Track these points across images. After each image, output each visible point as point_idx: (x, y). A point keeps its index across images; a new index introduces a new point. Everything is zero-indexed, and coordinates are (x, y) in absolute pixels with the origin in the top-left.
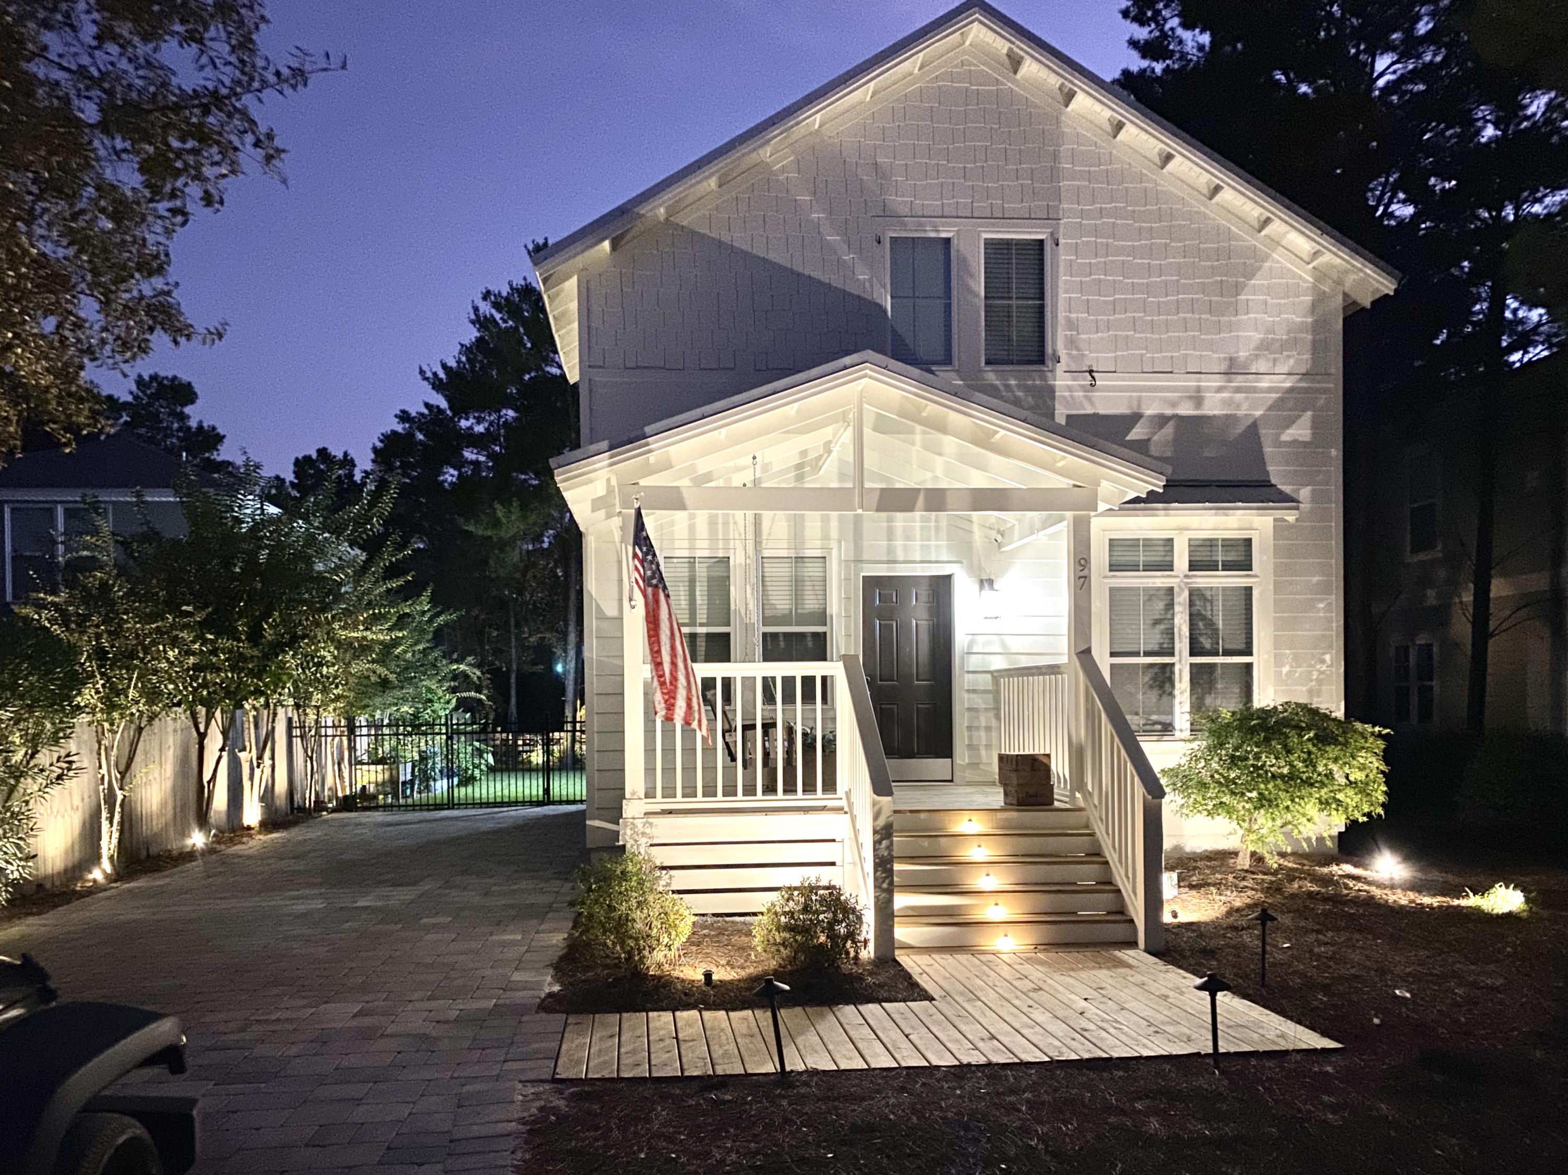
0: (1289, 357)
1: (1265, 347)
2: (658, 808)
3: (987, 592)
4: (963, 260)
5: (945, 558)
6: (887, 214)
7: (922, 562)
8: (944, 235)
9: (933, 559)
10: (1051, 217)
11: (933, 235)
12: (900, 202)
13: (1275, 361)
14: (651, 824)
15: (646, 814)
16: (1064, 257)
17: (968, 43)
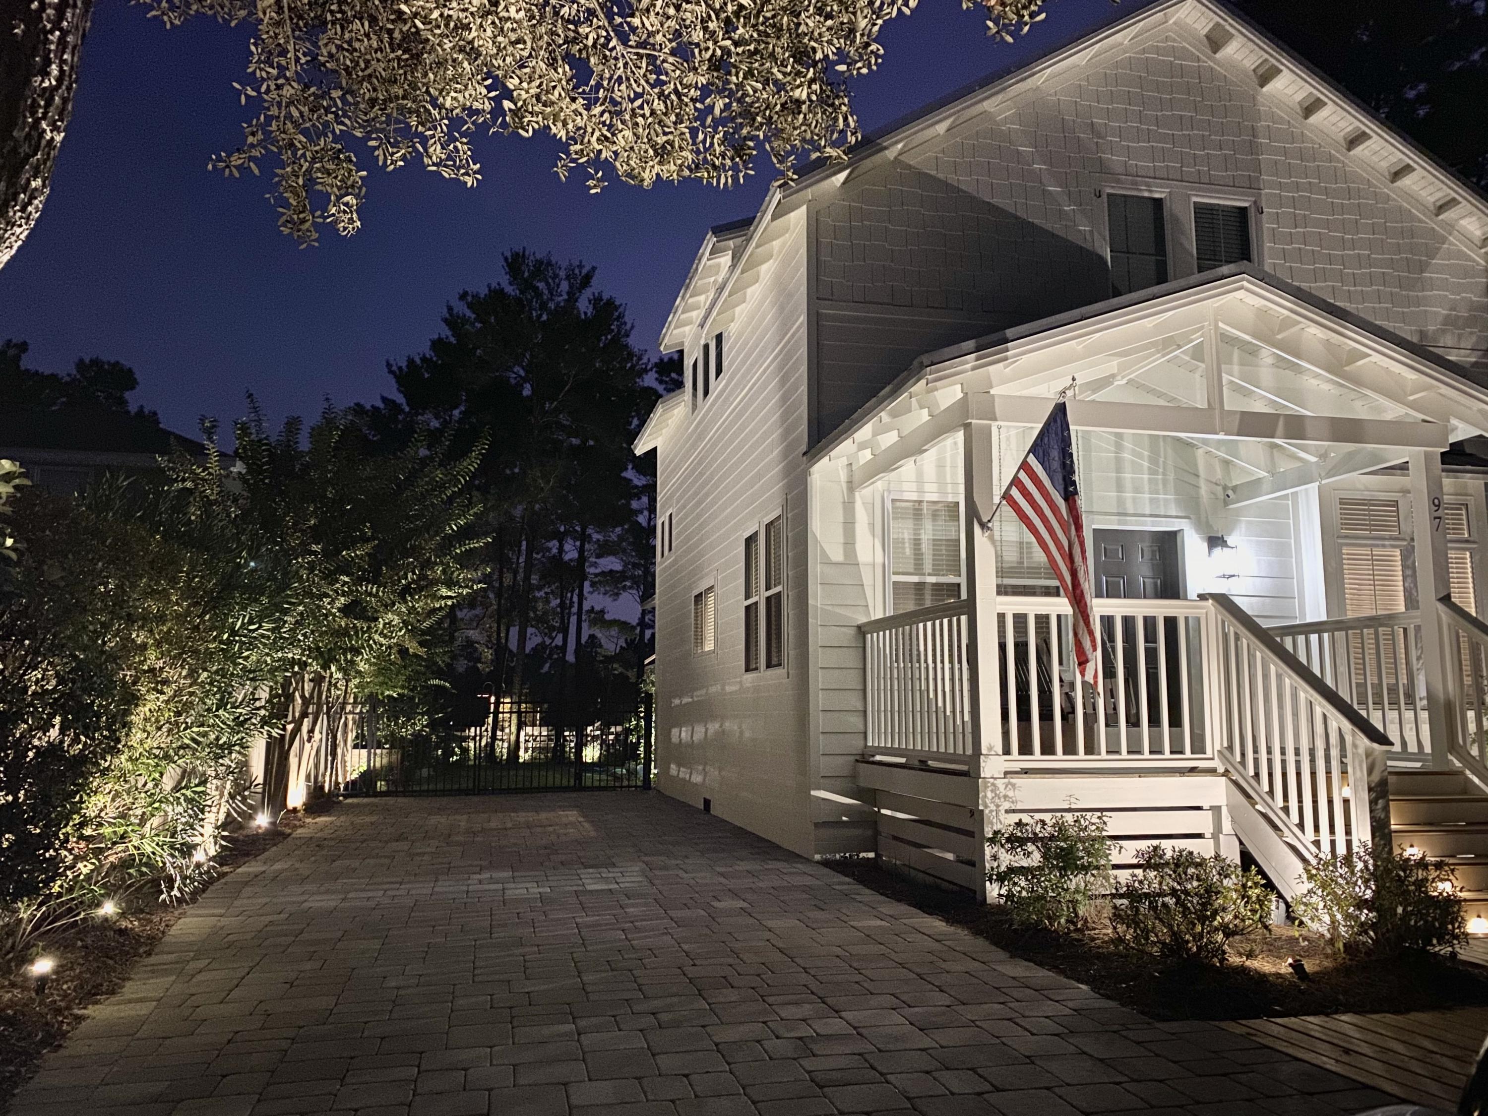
0: (1471, 333)
1: (1449, 321)
2: (1017, 766)
3: (1217, 551)
4: (1176, 220)
5: (1174, 514)
6: (1103, 168)
7: (1151, 516)
8: (1157, 196)
9: (1162, 513)
10: (1252, 186)
11: (1146, 194)
12: (1116, 159)
13: (1460, 337)
14: (1013, 785)
15: (1006, 773)
16: (1268, 225)
17: (1171, 22)
